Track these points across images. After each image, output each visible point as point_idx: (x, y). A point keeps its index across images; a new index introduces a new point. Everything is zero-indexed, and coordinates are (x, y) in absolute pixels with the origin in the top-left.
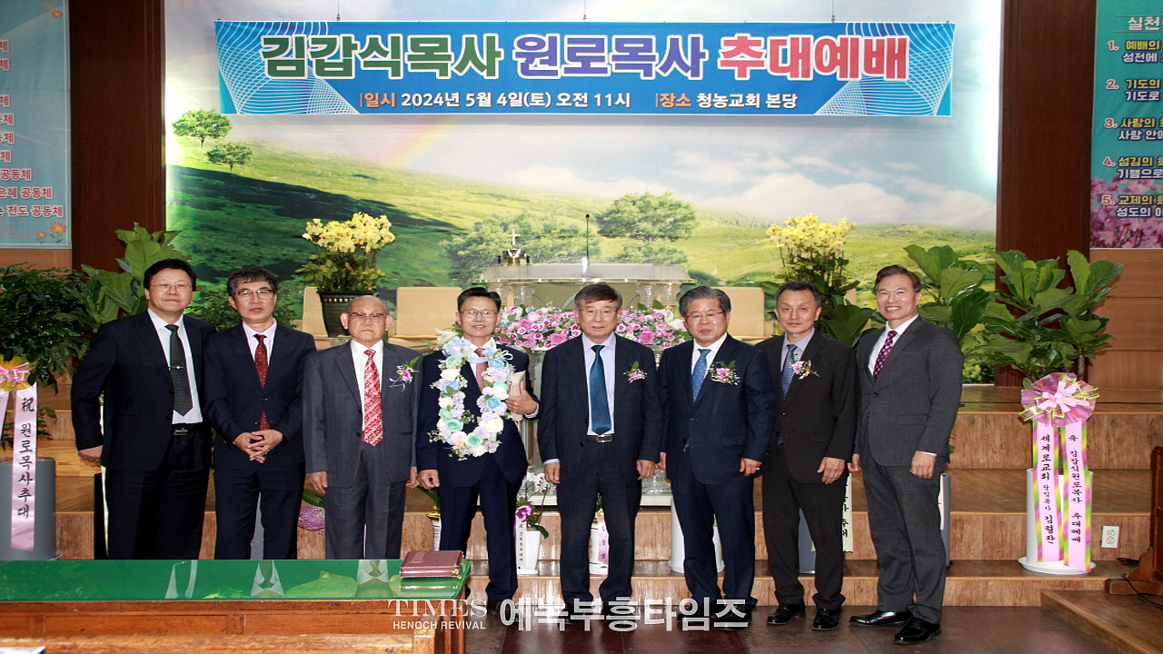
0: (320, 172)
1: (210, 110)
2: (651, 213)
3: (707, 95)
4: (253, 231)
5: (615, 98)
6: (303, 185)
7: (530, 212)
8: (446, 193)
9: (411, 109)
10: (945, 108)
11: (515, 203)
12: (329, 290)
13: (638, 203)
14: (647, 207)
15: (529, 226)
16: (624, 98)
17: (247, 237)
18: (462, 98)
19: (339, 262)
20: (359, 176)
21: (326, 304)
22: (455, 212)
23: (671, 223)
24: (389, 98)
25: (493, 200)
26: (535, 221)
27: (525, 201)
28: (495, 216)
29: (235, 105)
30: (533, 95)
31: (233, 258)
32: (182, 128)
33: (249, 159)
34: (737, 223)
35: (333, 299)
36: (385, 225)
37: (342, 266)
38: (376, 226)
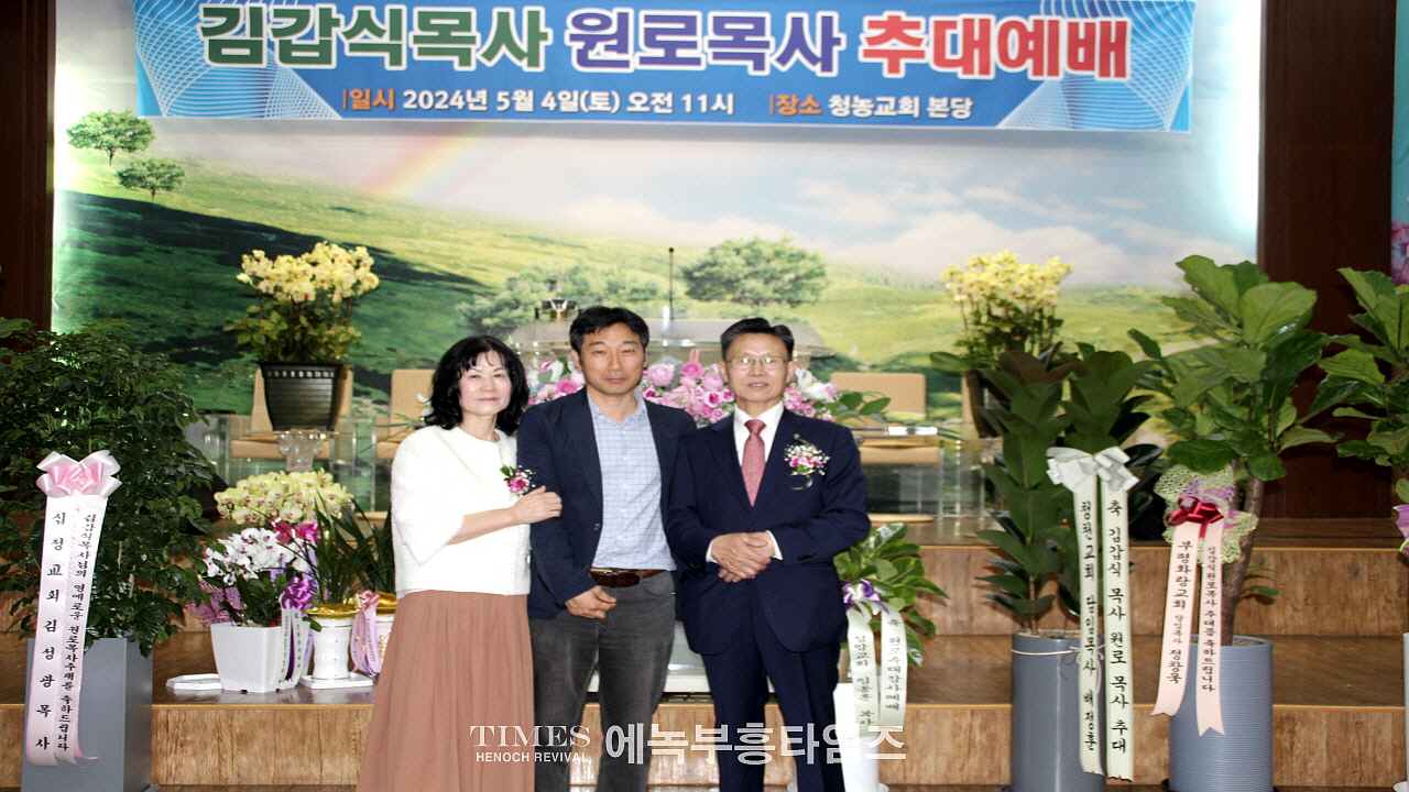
0: (283, 202)
1: (123, 111)
2: (761, 266)
3: (843, 97)
4: (184, 287)
5: (711, 101)
6: (259, 222)
7: (588, 263)
8: (467, 235)
9: (418, 112)
10: (1181, 119)
11: (566, 251)
12: (276, 358)
13: (745, 252)
14: (757, 257)
15: (586, 284)
16: (725, 101)
17: (173, 296)
18: (491, 98)
19: (292, 316)
20: (340, 209)
21: (271, 380)
22: (479, 262)
23: (791, 281)
24: (385, 96)
25: (535, 246)
26: (594, 276)
27: (581, 247)
28: (537, 269)
29: (160, 104)
30: (594, 95)
31: (153, 326)
32: (81, 137)
33: (179, 182)
34: (886, 282)
35: (281, 372)
36: (364, 261)
37: (296, 321)
38: (350, 262)
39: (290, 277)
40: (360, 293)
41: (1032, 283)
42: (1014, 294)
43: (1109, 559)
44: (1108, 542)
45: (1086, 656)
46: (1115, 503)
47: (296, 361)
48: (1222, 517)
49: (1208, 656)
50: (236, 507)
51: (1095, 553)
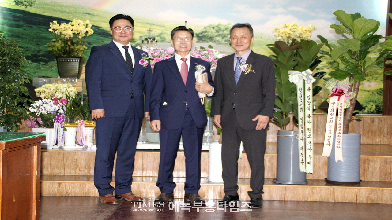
0: (68, 11)
2: (221, 33)
4: (36, 38)
7: (165, 32)
11: (158, 27)
12: (61, 55)
13: (216, 28)
14: (219, 30)
15: (165, 38)
17: (33, 41)
19: (66, 42)
20: (86, 13)
21: (59, 62)
25: (148, 26)
27: (163, 26)
31: (27, 51)
33: (34, 4)
34: (261, 38)
35: (62, 60)
36: (89, 25)
37: (67, 44)
38: (84, 25)
39: (66, 30)
40: (88, 35)
41: (302, 32)
42: (296, 36)
43: (307, 105)
44: (307, 100)
45: (300, 136)
46: (309, 88)
47: (67, 56)
48: (345, 94)
49: (339, 137)
50: (41, 93)
51: (303, 104)
